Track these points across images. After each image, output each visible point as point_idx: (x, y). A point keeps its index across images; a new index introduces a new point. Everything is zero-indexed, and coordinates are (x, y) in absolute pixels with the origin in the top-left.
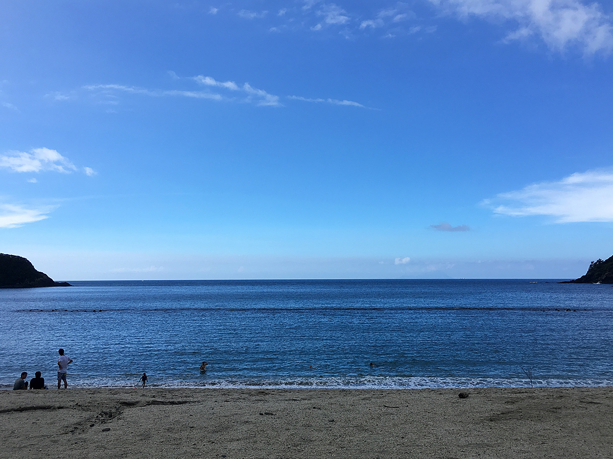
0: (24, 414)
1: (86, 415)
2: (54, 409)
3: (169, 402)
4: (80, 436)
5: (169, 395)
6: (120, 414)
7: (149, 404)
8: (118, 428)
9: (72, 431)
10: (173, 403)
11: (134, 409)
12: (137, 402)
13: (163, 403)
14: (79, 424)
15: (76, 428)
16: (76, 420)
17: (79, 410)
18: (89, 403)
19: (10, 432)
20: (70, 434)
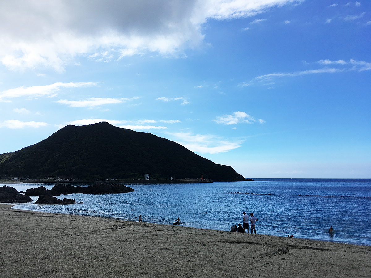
0: (240, 245)
1: (271, 249)
2: (254, 244)
3: (316, 248)
4: (269, 260)
5: (314, 244)
6: (289, 251)
7: (304, 248)
8: (289, 259)
9: (265, 257)
10: (318, 249)
11: (296, 250)
12: (297, 246)
13: (312, 248)
14: (268, 253)
15: (267, 255)
16: (266, 251)
17: (267, 246)
18: (271, 243)
19: (235, 253)
20: (264, 258)
